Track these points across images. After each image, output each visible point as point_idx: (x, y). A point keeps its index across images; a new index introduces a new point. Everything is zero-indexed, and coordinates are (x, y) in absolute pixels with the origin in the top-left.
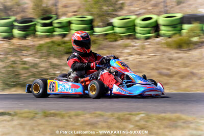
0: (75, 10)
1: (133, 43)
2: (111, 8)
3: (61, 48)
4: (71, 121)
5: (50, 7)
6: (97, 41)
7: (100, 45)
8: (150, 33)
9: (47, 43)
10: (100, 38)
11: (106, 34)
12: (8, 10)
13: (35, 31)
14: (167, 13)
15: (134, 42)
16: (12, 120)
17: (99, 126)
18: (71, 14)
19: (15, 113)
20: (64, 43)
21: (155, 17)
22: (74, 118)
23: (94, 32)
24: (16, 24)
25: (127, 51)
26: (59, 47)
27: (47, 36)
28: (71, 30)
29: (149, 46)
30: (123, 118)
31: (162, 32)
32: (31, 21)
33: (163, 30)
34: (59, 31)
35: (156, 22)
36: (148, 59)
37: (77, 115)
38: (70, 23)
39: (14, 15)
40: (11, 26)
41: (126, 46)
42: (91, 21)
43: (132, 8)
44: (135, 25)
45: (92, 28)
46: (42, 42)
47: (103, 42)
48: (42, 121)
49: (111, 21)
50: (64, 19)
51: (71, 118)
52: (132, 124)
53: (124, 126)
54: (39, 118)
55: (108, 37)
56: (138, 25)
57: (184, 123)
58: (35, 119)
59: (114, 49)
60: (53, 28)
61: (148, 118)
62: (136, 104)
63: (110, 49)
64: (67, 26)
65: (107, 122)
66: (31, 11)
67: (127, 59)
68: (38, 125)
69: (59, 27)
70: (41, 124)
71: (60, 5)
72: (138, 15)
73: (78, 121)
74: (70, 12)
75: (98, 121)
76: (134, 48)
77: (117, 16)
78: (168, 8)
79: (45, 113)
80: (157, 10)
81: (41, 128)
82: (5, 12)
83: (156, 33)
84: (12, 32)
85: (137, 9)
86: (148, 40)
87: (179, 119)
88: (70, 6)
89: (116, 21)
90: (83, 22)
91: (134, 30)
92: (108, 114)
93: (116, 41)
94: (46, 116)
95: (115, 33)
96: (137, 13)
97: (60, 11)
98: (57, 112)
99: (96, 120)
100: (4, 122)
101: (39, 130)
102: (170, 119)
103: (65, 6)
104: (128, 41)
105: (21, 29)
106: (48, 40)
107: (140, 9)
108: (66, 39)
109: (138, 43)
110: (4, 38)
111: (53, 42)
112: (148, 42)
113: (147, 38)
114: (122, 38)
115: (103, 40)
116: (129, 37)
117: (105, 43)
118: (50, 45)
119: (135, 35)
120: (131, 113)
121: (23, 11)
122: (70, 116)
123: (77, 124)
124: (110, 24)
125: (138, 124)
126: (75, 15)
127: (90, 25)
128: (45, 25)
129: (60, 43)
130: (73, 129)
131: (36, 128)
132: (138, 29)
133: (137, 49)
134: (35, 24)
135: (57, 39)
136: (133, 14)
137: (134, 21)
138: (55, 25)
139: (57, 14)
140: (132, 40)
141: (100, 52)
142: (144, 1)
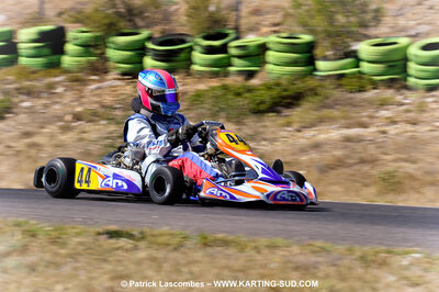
0: (277, 21)
1: (399, 98)
2: (353, 19)
3: (241, 101)
4: (259, 257)
5: (224, 12)
6: (319, 90)
7: (327, 98)
8: (438, 78)
9: (213, 89)
10: (327, 83)
11: (341, 76)
12: (135, 15)
13: (190, 62)
15: (402, 94)
16: (136, 248)
17: (321, 274)
18: (265, 30)
19: (142, 233)
20: (250, 90)
22: (266, 251)
23: (315, 70)
24: (150, 45)
25: (384, 113)
26: (239, 99)
27: (215, 75)
28: (265, 62)
29: (434, 106)
30: (373, 258)
32: (183, 42)
34: (238, 65)
36: (432, 133)
37: (272, 247)
38: (263, 48)
39: (147, 27)
40: (140, 50)
41: (383, 104)
42: (310, 47)
43: (402, 22)
44: (406, 59)
45: (310, 61)
46: (202, 87)
47: (334, 92)
48: (198, 255)
49: (353, 48)
50: (251, 40)
51: (259, 252)
52: (393, 274)
53: (375, 276)
54: (189, 249)
55: (344, 81)
56: (413, 58)
58: (182, 249)
59: (356, 109)
60: (229, 58)
61: (428, 263)
62: (402, 230)
63: (347, 108)
64: (258, 54)
65: (338, 265)
66: (184, 19)
67: (384, 132)
68: (190, 263)
69: (239, 57)
70: (197, 262)
71: (244, 10)
72: (416, 36)
73: (275, 260)
74: (266, 26)
75: (318, 263)
76: (401, 108)
77: (368, 37)
79: (205, 238)
81: (195, 269)
82: (130, 21)
84: (141, 62)
85: (412, 23)
86: (434, 93)
88: (268, 13)
89: (364, 48)
90: (293, 48)
91: (404, 69)
92: (341, 248)
93: (360, 91)
94: (206, 245)
95: (360, 72)
96: (413, 32)
97: (244, 23)
98: (230, 238)
99: (313, 259)
100: (120, 252)
101: (191, 273)
103: (257, 12)
104: (388, 93)
105: (160, 56)
106: (215, 83)
107: (419, 24)
108: (254, 82)
109: (411, 98)
110: (124, 74)
111: (225, 87)
112: (433, 96)
113: (431, 88)
114: (375, 85)
115: (334, 89)
116: (390, 84)
117: (337, 94)
118: (219, 93)
119: (405, 80)
120: (390, 249)
121: (167, 18)
122: (256, 248)
123: (272, 266)
124: (354, 55)
125: (407, 273)
126: (275, 32)
127: (307, 54)
128: (210, 50)
129: (240, 91)
130: (263, 277)
131: (185, 270)
132: (413, 67)
133: (408, 111)
134: (191, 49)
135: (234, 81)
136: (403, 33)
137: (405, 48)
138: (233, 51)
139: (237, 29)
140: (398, 89)
141: (325, 112)
142: (430, 8)
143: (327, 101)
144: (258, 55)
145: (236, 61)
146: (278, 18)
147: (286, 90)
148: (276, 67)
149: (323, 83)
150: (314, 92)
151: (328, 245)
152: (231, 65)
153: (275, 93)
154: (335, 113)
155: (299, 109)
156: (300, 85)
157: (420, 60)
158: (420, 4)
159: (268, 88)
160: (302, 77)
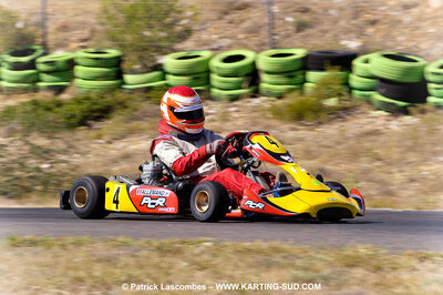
0: (84, 36)
2: (162, 34)
3: (51, 116)
5: (32, 29)
6: (128, 103)
7: (136, 110)
8: (240, 88)
9: (24, 104)
10: (134, 96)
11: (150, 88)
14: (275, 48)
15: (207, 105)
18: (74, 45)
20: (59, 104)
21: (250, 56)
22: (71, 247)
23: (124, 83)
26: (49, 113)
27: (25, 91)
28: (74, 77)
29: (236, 115)
31: (264, 86)
33: (267, 82)
34: (47, 81)
35: (254, 64)
37: (78, 244)
38: (72, 63)
42: (117, 62)
43: (204, 36)
44: (208, 72)
45: (119, 75)
46: (11, 102)
47: (143, 104)
48: (8, 254)
49: (160, 61)
50: (60, 55)
55: (152, 93)
56: (215, 70)
57: (285, 257)
60: (37, 74)
61: (218, 250)
63: (156, 120)
65: (137, 256)
69: (48, 72)
71: (51, 27)
72: (218, 49)
74: (73, 42)
77: (175, 51)
78: (277, 37)
79: (13, 240)
80: (255, 40)
83: (253, 88)
85: (214, 37)
86: (236, 103)
87: (277, 250)
88: (75, 29)
89: (169, 61)
90: (100, 62)
91: (208, 81)
92: (142, 242)
94: (15, 246)
95: (167, 85)
96: (215, 46)
97: (52, 39)
98: (39, 238)
99: (115, 252)
102: (259, 252)
103: (64, 28)
106: (25, 98)
107: (221, 38)
108: (64, 97)
109: (214, 108)
111: (35, 103)
112: (235, 106)
113: (234, 98)
115: (142, 101)
117: (146, 106)
118: (28, 108)
119: (209, 91)
122: (63, 245)
123: (76, 260)
124: (158, 67)
125: (197, 259)
126: (84, 47)
128: (17, 67)
129: (51, 105)
132: (216, 79)
133: (213, 120)
135: (44, 96)
136: (206, 47)
137: (208, 61)
138: (42, 67)
139: (44, 45)
141: (135, 124)
142: (231, 23)
143: (135, 113)
144: (67, 70)
145: (45, 77)
146: (85, 34)
147: (96, 104)
148: (86, 81)
149: (131, 96)
150: (123, 105)
151: (129, 240)
152: (40, 81)
153: (85, 106)
154: (144, 124)
155: (110, 122)
156: (109, 99)
157: (221, 72)
158: (220, 19)
159: (79, 102)
160: (111, 90)
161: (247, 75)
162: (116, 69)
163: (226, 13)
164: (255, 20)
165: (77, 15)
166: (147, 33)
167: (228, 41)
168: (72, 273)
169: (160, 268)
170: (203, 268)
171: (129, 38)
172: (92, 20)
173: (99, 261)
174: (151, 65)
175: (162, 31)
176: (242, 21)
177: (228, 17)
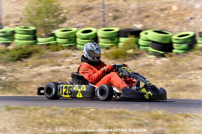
0: (17, 21)
1: (73, 54)
2: (53, 20)
10: (42, 47)
11: (49, 44)
14: (105, 27)
15: (74, 52)
18: (12, 25)
20: (8, 51)
21: (94, 30)
23: (37, 42)
28: (15, 39)
31: (100, 44)
33: (102, 42)
34: (3, 40)
35: (96, 34)
38: (13, 33)
41: (67, 56)
42: (34, 32)
43: (72, 21)
44: (76, 37)
45: (35, 38)
49: (53, 32)
50: (7, 29)
55: (50, 46)
56: (78, 36)
61: (97, 112)
67: (68, 68)
74: (12, 23)
76: (75, 58)
77: (59, 28)
78: (106, 22)
80: (94, 23)
85: (76, 22)
88: (13, 17)
89: (58, 32)
90: (28, 32)
91: (75, 41)
93: (57, 51)
95: (57, 43)
96: (77, 26)
103: (8, 17)
104: (69, 51)
107: (79, 22)
109: (78, 53)
114: (63, 48)
115: (45, 50)
116: (70, 47)
119: (76, 46)
120: (82, 107)
124: (53, 35)
126: (17, 26)
132: (79, 40)
133: (78, 59)
137: (76, 32)
138: (0, 34)
140: (73, 50)
141: (43, 60)
142: (84, 15)
144: (11, 36)
145: (1, 38)
146: (18, 19)
147: (24, 51)
148: (20, 41)
149: (41, 47)
150: (37, 51)
153: (20, 52)
154: (47, 60)
155: (31, 59)
156: (31, 49)
157: (81, 37)
158: (79, 14)
159: (17, 50)
160: (31, 45)
161: (93, 39)
162: (34, 35)
163: (82, 11)
164: (95, 14)
165: (13, 11)
166: (46, 20)
167: (83, 24)
168: (37, 121)
169: (74, 119)
170: (93, 119)
171: (38, 22)
172: (20, 13)
173: (47, 116)
174: (50, 34)
175: (53, 18)
176: (89, 15)
177: (82, 13)
